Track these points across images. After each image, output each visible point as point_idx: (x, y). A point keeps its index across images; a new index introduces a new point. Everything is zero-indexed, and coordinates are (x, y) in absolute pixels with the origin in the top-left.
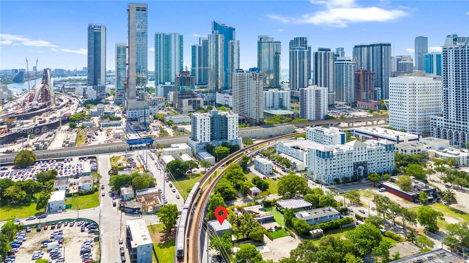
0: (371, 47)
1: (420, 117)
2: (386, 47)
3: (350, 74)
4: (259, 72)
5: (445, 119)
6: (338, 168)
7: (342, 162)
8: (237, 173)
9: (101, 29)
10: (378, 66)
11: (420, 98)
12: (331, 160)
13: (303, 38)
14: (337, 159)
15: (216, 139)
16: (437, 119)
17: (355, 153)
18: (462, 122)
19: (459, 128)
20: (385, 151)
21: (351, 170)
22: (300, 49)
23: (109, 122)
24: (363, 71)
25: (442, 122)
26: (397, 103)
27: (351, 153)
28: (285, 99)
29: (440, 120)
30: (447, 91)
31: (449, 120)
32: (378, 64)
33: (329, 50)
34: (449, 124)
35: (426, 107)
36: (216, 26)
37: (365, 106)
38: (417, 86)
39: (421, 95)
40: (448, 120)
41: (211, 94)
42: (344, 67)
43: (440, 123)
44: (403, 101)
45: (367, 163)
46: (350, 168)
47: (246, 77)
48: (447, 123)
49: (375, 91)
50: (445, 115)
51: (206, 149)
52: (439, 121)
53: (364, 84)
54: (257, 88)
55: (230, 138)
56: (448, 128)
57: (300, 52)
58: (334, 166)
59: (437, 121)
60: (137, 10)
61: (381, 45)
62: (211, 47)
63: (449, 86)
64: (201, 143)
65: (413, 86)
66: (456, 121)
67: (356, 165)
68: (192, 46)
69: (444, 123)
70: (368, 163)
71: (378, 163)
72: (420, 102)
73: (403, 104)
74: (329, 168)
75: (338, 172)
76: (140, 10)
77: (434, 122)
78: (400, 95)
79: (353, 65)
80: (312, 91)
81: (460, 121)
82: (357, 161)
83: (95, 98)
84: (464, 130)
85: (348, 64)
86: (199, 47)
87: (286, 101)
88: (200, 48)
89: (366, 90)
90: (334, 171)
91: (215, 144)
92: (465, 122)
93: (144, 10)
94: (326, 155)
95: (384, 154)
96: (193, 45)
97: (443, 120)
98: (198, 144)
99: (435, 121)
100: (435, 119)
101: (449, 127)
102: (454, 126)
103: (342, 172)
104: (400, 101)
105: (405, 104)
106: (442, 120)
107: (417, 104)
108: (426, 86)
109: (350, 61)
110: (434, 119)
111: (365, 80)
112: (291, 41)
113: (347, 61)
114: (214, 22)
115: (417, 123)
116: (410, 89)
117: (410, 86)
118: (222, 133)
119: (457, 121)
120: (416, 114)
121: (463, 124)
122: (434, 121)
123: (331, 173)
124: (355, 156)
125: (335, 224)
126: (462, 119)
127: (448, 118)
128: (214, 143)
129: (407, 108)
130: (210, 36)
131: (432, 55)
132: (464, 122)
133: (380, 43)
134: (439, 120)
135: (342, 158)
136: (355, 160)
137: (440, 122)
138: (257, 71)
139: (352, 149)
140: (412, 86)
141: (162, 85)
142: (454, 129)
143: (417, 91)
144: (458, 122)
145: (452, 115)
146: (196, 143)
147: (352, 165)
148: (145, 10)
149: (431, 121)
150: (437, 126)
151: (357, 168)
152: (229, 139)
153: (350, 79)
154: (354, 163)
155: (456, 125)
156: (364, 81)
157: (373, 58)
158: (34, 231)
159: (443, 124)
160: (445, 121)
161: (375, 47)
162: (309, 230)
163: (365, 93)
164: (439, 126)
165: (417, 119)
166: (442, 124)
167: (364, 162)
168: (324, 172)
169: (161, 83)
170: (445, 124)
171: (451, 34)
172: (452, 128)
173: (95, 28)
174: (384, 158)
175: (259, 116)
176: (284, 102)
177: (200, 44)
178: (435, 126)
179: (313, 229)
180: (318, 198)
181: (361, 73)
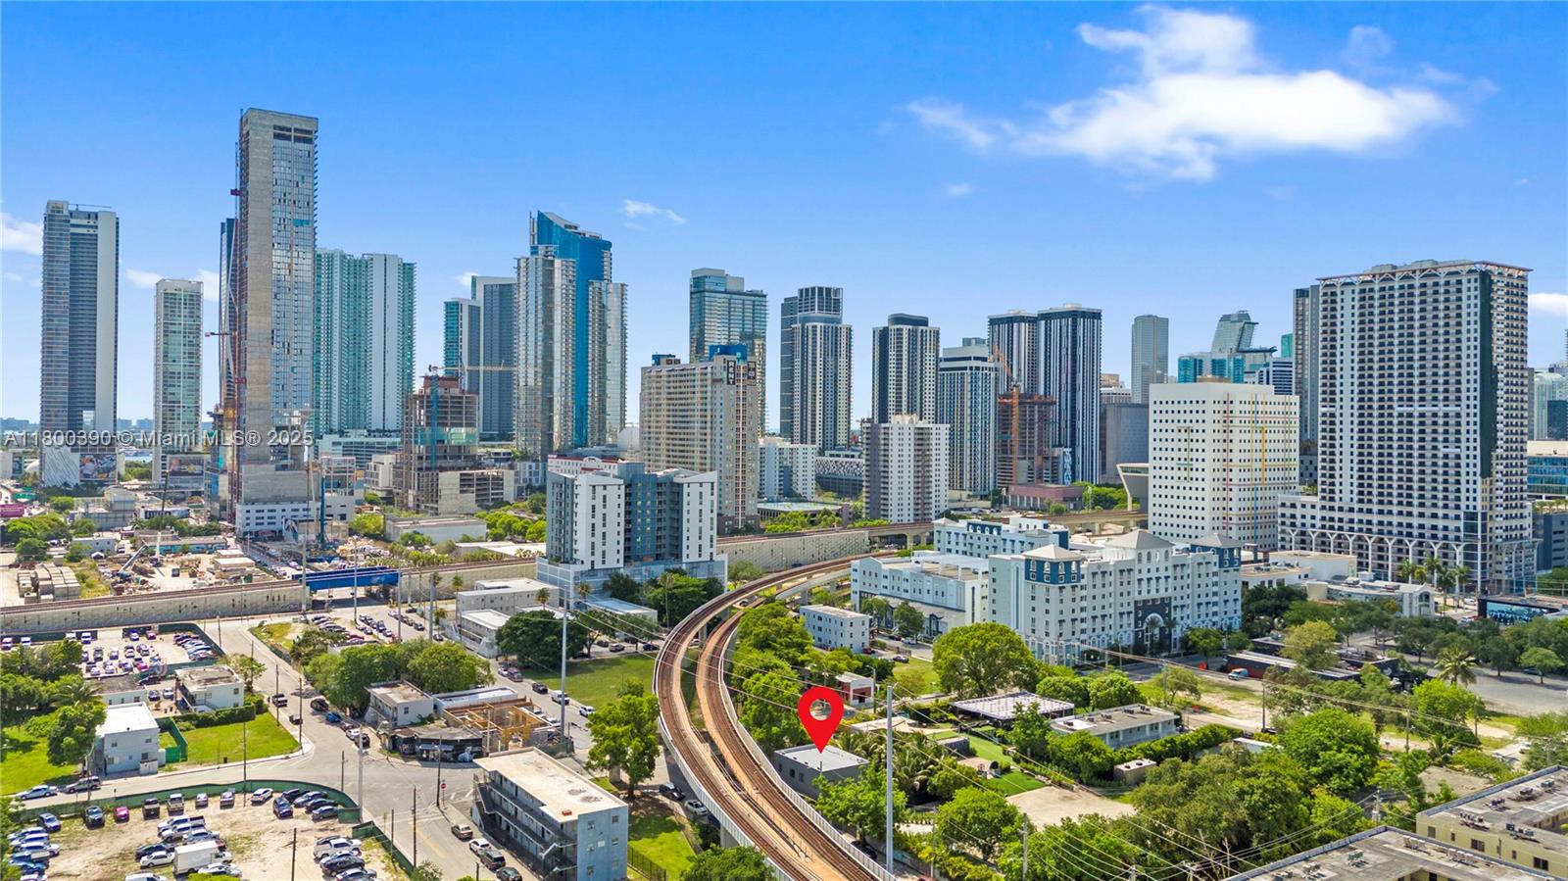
0: (1043, 322)
1: (1243, 504)
2: (1088, 321)
3: (985, 401)
4: (744, 358)
5: (1324, 503)
6: (1094, 618)
7: (1104, 596)
8: (789, 631)
9: (99, 223)
10: (1063, 381)
11: (1244, 446)
12: (1073, 587)
13: (828, 290)
14: (1090, 587)
15: (639, 559)
16: (1298, 505)
17: (1140, 571)
18: (1375, 508)
19: (1365, 527)
20: (1216, 569)
21: (1129, 625)
22: (826, 320)
23: (175, 538)
24: (1020, 395)
25: (1313, 512)
26: (1174, 464)
27: (1130, 570)
28: (800, 469)
29: (1308, 506)
30: (1333, 415)
31: (1336, 505)
32: (1064, 376)
33: (924, 322)
34: (1336, 515)
35: (1259, 475)
36: (544, 228)
37: (1035, 499)
38: (1236, 407)
39: (1247, 436)
40: (1332, 504)
41: (528, 464)
42: (968, 379)
43: (1308, 517)
44: (1194, 455)
45: (1169, 605)
46: (1125, 616)
47: (698, 377)
48: (1328, 514)
49: (1054, 458)
50: (1324, 491)
51: (609, 593)
52: (1303, 511)
53: (1022, 435)
54: (738, 411)
55: (689, 554)
56: (1332, 528)
57: (825, 331)
58: (1082, 610)
59: (1298, 512)
60: (276, 136)
61: (1075, 315)
62: (526, 303)
63: (1338, 399)
64: (593, 571)
65: (1225, 407)
66: (1356, 506)
67: (1144, 608)
68: (447, 304)
69: (1319, 514)
70: (1174, 603)
71: (1199, 604)
72: (1243, 456)
73: (1195, 465)
74: (1068, 616)
75: (1094, 630)
76: (288, 138)
77: (1288, 515)
78: (1184, 436)
79: (993, 375)
80: (906, 431)
81: (1369, 506)
82: (1145, 596)
83: (75, 480)
84: (1381, 532)
85: (977, 368)
86: (471, 308)
87: (800, 478)
88: (473, 310)
89: (1026, 451)
90: (1084, 626)
91: (641, 574)
92: (1386, 508)
93: (306, 137)
94: (1062, 570)
95: (1216, 579)
96: (449, 300)
97: (1318, 506)
98: (582, 573)
99: (1292, 511)
100: (1293, 506)
101: (1336, 525)
102: (1351, 521)
103: (1103, 629)
104: (1183, 454)
105: (1199, 465)
106: (1313, 507)
107: (1236, 462)
108: (1260, 408)
109: (984, 359)
110: (1288, 504)
111: (1026, 424)
112: (786, 300)
113: (976, 358)
114: (540, 215)
115: (1234, 521)
116: (1217, 417)
117: (1217, 407)
118: (659, 538)
119: (1361, 506)
120: (1231, 495)
121: (1381, 512)
122: (1288, 512)
123: (1073, 633)
124: (1140, 580)
125: (1182, 744)
126: (1375, 499)
127: (1332, 499)
128: (639, 574)
129: (1208, 475)
130: (523, 264)
131: (1201, 361)
132: (1381, 507)
133: (1069, 307)
134: (1303, 506)
135: (1104, 586)
136: (1140, 593)
137: (1309, 512)
138: (739, 354)
139: (1131, 556)
140: (1222, 407)
141: (336, 438)
142: (1351, 529)
143: (1236, 422)
144: (1365, 507)
145: (1346, 488)
146: (573, 569)
147: (1132, 608)
148: (309, 141)
149: (1280, 511)
150: (1298, 524)
151: (1143, 619)
152: (685, 559)
153: (985, 417)
154: (1136, 602)
155: (1356, 516)
156: (1022, 426)
157: (1047, 357)
158: (78, 825)
159: (1318, 517)
160: (1323, 508)
161: (1055, 323)
162: (1112, 762)
163: (1025, 463)
164: (1303, 525)
165: (1235, 511)
166: (1313, 517)
167: (1162, 599)
168: (1054, 629)
169: (331, 432)
170: (1323, 519)
171: (1232, 311)
172: (1346, 526)
173: (73, 221)
174: (1215, 589)
175: (744, 508)
176: (794, 477)
177: (474, 296)
178: (1293, 525)
179: (1123, 761)
180: (1085, 687)
181: (1016, 401)
